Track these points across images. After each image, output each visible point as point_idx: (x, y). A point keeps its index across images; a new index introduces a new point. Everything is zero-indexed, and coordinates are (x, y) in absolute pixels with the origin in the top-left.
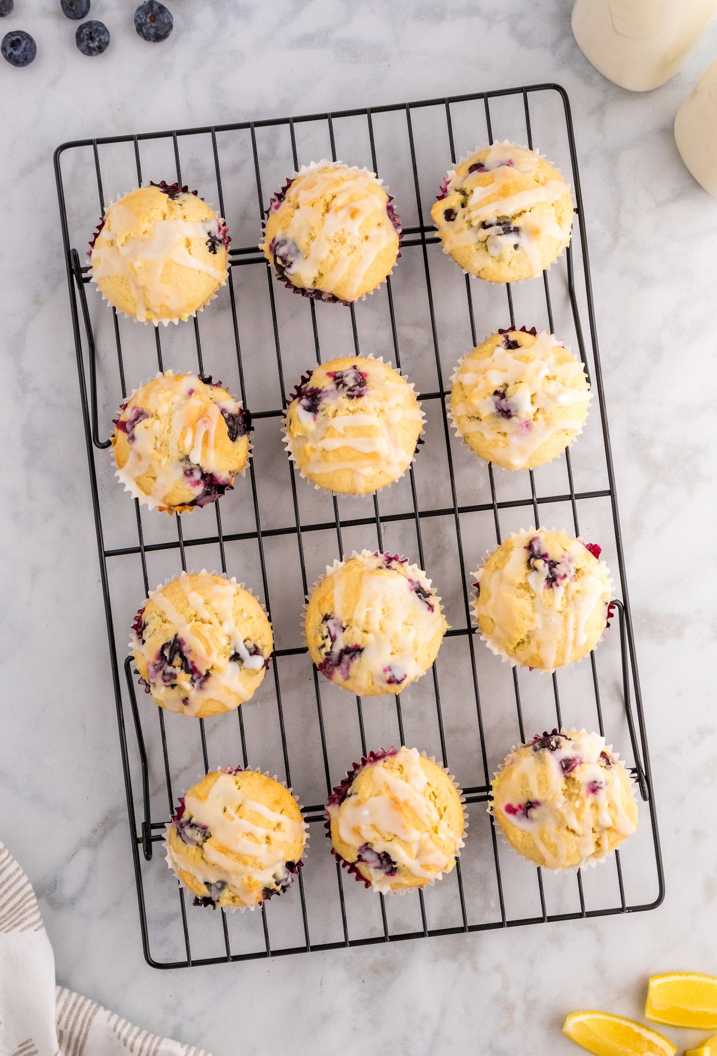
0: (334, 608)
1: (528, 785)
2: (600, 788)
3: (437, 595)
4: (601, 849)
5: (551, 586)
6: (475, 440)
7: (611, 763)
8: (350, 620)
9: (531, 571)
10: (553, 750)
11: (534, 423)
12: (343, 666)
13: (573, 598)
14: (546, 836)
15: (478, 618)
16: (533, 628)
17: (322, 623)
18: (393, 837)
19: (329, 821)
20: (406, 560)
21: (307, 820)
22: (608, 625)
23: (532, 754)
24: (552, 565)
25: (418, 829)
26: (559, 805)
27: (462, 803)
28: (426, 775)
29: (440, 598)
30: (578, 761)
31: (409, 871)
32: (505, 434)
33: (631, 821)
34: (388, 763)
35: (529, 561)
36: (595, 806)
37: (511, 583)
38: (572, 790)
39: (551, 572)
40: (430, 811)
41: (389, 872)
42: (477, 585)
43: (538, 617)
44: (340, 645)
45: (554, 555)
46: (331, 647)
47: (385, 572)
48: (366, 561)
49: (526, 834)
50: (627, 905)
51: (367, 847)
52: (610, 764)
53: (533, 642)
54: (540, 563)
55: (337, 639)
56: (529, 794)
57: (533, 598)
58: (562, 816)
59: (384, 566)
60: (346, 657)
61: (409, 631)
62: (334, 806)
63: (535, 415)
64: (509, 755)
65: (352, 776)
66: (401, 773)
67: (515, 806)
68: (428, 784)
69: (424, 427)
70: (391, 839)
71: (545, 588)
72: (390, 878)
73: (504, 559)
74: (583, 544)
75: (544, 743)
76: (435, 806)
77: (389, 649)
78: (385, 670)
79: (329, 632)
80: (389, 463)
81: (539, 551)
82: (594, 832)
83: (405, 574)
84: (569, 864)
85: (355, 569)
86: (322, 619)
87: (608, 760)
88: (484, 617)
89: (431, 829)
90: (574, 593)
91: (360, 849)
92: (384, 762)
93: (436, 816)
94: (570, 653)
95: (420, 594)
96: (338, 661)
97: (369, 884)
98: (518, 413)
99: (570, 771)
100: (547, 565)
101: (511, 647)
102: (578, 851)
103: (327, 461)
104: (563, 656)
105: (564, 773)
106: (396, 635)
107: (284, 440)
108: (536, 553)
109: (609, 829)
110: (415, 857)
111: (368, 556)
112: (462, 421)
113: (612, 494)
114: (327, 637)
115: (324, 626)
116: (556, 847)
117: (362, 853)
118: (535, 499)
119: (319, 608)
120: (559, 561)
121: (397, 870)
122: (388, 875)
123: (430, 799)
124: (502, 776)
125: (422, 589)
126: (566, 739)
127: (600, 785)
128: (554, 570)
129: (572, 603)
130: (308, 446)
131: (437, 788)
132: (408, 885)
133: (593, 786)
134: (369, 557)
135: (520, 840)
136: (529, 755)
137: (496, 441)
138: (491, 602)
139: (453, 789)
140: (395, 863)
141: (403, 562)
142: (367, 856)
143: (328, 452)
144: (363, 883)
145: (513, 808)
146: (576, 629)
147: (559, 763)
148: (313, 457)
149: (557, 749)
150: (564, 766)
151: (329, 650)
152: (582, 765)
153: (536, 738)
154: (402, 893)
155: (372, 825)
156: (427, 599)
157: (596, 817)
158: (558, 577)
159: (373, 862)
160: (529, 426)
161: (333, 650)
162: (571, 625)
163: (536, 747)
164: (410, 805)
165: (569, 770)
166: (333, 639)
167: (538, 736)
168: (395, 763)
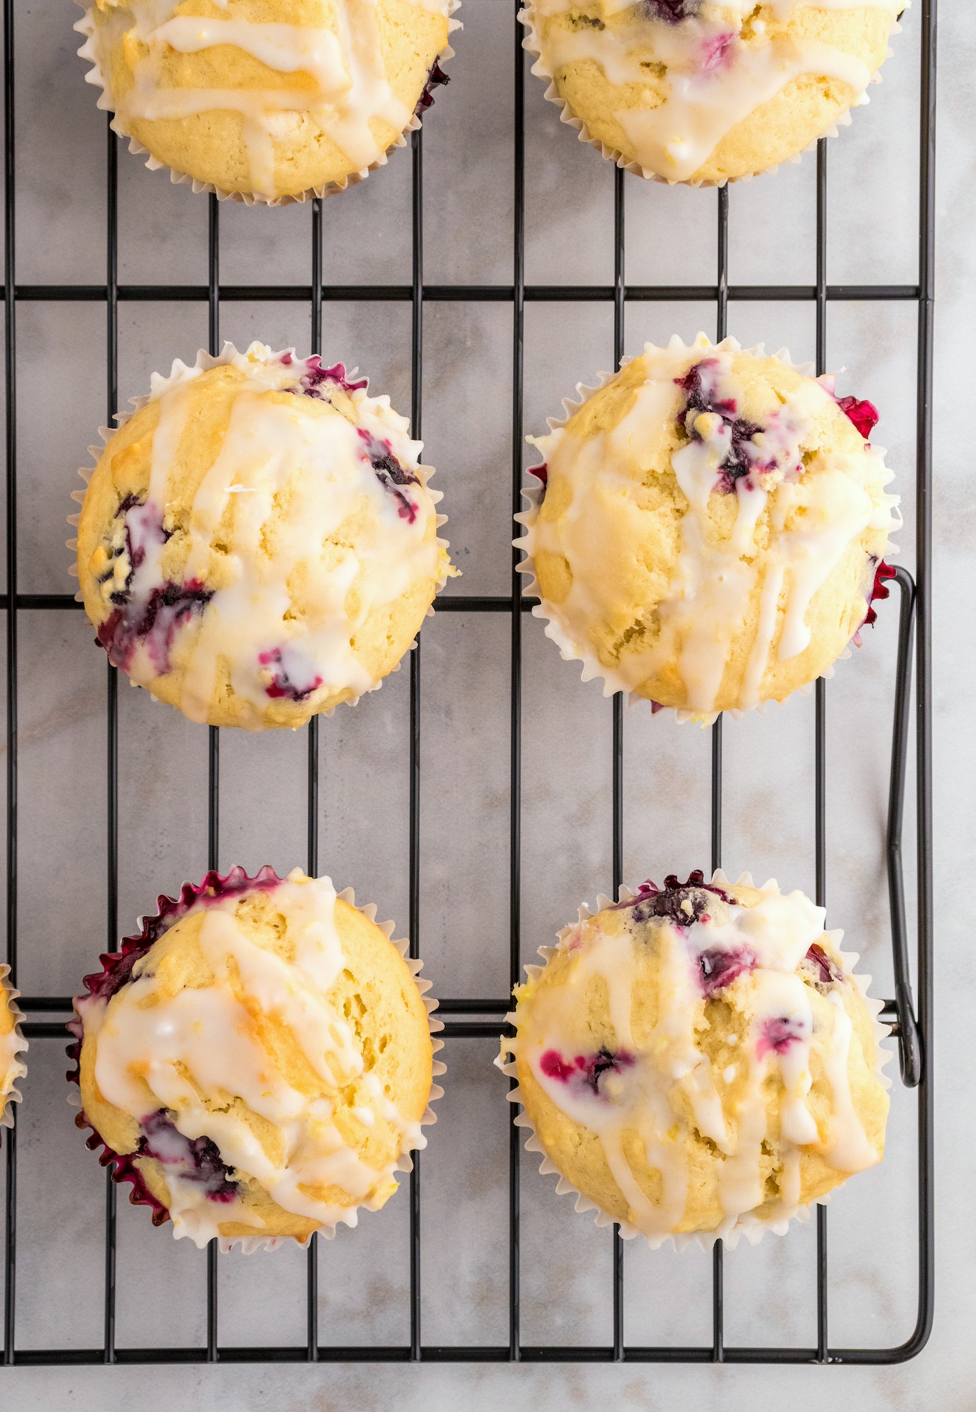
0: (149, 478)
1: (606, 1007)
2: (796, 1038)
3: (435, 484)
4: (780, 1200)
5: (733, 488)
6: (582, 87)
7: (833, 978)
8: (184, 513)
9: (684, 441)
10: (685, 922)
11: (743, 45)
12: (158, 635)
13: (786, 527)
14: (637, 1146)
15: (534, 560)
16: (669, 595)
17: (116, 516)
18: (230, 1102)
19: (81, 1040)
20: (364, 384)
21: (28, 1031)
22: (871, 617)
23: (628, 927)
24: (742, 434)
25: (301, 1087)
26: (682, 1071)
27: (433, 1034)
28: (345, 949)
29: (439, 495)
30: (747, 960)
31: (268, 1195)
32: (662, 70)
33: (868, 1134)
34: (251, 906)
35: (682, 417)
36: (777, 1083)
37: (627, 470)
38: (721, 1034)
39: (737, 451)
40: (341, 1044)
41: (218, 1191)
42: (542, 473)
43: (687, 567)
44: (151, 578)
45: (752, 407)
46: (128, 581)
47: (301, 402)
48: (256, 370)
49: (586, 1135)
50: (832, 1344)
51: (161, 1119)
52: (830, 979)
53: (667, 633)
54: (709, 422)
55: (145, 559)
56: (607, 1032)
57: (679, 513)
58: (686, 1100)
59: (301, 389)
60: (167, 613)
61: (340, 561)
62: (95, 1003)
63: (747, 22)
64: (571, 925)
65: (154, 929)
66: (279, 938)
67: (568, 1059)
68: (348, 973)
69: (453, 38)
70: (224, 1106)
71: (714, 490)
72: (218, 1208)
73: (617, 410)
74: (833, 395)
75: (663, 904)
76: (358, 1033)
77: (283, 605)
78: (264, 659)
79: (128, 540)
80: (344, 113)
81: (712, 393)
82: (766, 1151)
83: (353, 417)
84: (690, 1226)
85: (222, 385)
86: (117, 505)
87: (826, 969)
88: (547, 554)
89: (335, 1093)
90: (792, 513)
91: (145, 1123)
92: (242, 902)
93: (353, 1057)
94: (760, 673)
95: (386, 472)
96: (146, 620)
97: (166, 1217)
98: (703, 6)
99: (721, 985)
100: (728, 430)
101: (610, 642)
102: (716, 1196)
103: (177, 84)
104: (742, 679)
105: (705, 986)
106: (302, 568)
107: (80, 27)
108: (703, 396)
109: (806, 1149)
110: (286, 1161)
111: (262, 360)
112: (554, 30)
113: (923, 296)
114: (120, 552)
115: (119, 523)
116: (661, 1179)
117: (150, 1133)
118: (723, 285)
119: (113, 475)
120: (761, 423)
121: (238, 1189)
122: (214, 1198)
123: (347, 1014)
124: (544, 976)
125: (395, 461)
126: (724, 899)
127: (797, 1032)
128: (746, 445)
129: (782, 538)
130: (131, 36)
131: (369, 987)
132: (264, 1230)
133: (778, 1030)
134: (265, 364)
135: (569, 1147)
136: (621, 926)
137: (634, 88)
138: (571, 514)
139: (414, 995)
140: (231, 1170)
141: (354, 387)
142: (159, 1142)
143: (181, 54)
144: (149, 1210)
145: (561, 1063)
146: (784, 611)
147: (695, 961)
148: (145, 68)
149: (695, 923)
150: (708, 969)
151: (121, 586)
152: (756, 971)
153: (645, 889)
154: (249, 1247)
155: (180, 1063)
156: (401, 488)
157: (775, 1113)
158: (754, 466)
159: (175, 1161)
160: (728, 51)
161: (132, 588)
162: (773, 599)
163: (641, 912)
164: (285, 1023)
165: (720, 980)
166: (137, 559)
167: (653, 885)
168: (268, 908)
